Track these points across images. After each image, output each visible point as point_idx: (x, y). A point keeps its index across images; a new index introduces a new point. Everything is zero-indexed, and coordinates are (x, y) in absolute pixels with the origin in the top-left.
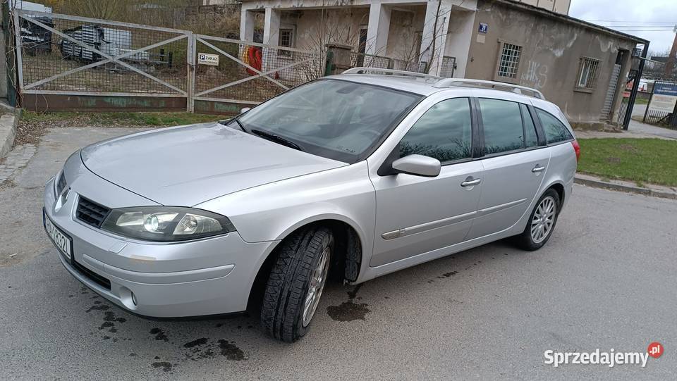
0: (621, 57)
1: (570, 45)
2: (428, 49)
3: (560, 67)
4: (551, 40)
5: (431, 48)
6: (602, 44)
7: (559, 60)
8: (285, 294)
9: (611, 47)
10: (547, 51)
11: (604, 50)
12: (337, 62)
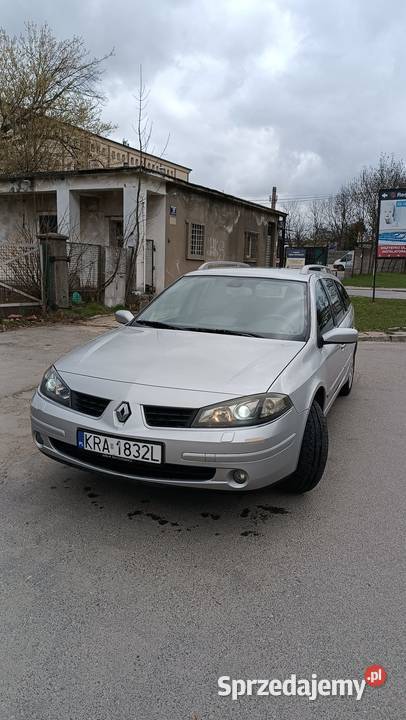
0: (272, 229)
1: (236, 221)
2: (132, 233)
3: (232, 241)
4: (223, 218)
5: (135, 233)
6: (258, 220)
7: (230, 235)
8: (318, 449)
9: (262, 221)
10: (221, 228)
11: (259, 224)
12: (55, 254)
